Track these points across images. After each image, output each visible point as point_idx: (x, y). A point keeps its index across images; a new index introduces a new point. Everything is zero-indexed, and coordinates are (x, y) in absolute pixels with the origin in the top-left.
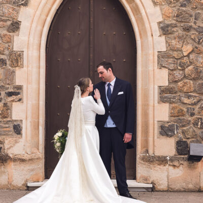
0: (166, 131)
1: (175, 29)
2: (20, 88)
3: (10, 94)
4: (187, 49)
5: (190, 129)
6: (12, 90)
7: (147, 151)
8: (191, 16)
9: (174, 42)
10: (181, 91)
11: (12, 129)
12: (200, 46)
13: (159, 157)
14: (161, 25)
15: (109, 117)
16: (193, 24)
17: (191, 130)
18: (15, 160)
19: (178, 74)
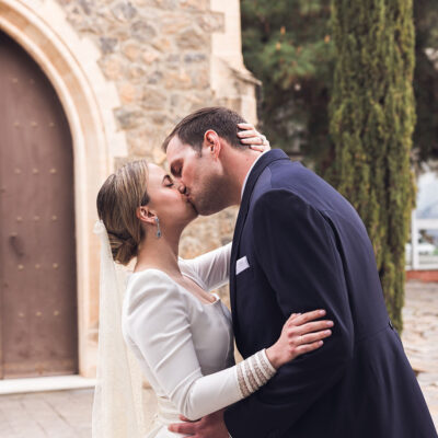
8: (165, 99)
16: (168, 113)
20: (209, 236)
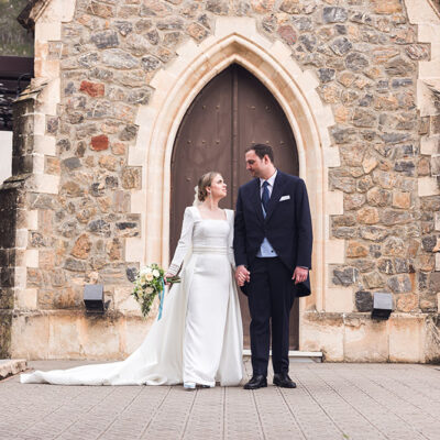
0: (341, 278)
1: (352, 137)
2: (136, 217)
3: (123, 226)
4: (369, 164)
5: (374, 275)
6: (126, 221)
7: (315, 307)
8: (375, 119)
9: (351, 154)
10: (361, 222)
11: (125, 274)
12: (387, 160)
13: (331, 314)
14: (334, 131)
15: (265, 240)
16: (376, 130)
17: (376, 277)
18: (129, 318)
19: (357, 199)
20: (411, 236)
